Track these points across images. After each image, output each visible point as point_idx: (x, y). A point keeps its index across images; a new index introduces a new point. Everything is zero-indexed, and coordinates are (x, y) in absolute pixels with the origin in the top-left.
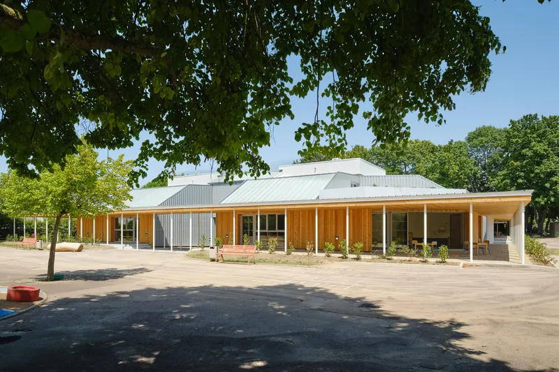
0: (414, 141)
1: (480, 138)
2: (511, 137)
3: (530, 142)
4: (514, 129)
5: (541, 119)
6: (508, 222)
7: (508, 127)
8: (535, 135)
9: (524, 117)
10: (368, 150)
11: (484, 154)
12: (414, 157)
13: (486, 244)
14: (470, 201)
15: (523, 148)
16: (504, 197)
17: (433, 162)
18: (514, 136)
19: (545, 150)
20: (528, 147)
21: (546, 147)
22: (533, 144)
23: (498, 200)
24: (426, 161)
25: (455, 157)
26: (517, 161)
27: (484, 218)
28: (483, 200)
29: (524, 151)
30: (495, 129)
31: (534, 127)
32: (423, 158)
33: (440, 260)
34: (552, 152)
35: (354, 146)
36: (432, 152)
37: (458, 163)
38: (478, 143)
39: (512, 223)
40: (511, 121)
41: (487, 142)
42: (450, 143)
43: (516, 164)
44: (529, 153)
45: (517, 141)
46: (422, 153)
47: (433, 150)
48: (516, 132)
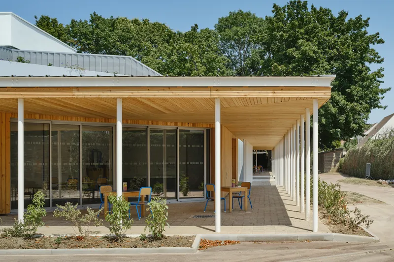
0: (141, 21)
1: (235, 28)
2: (273, 30)
3: (297, 38)
4: (278, 19)
5: (310, 10)
6: (270, 152)
7: (272, 15)
8: (302, 31)
9: (291, 2)
10: (64, 26)
11: (240, 54)
12: (139, 46)
13: (245, 189)
14: (215, 94)
15: (289, 46)
16: (282, 89)
17: (169, 56)
18: (278, 28)
19: (314, 52)
20: (294, 46)
21: (315, 48)
22: (300, 42)
23: (269, 94)
24: (158, 54)
25: (200, 51)
26: (282, 64)
27: (240, 143)
28: (241, 94)
29: (290, 50)
30: (254, 18)
31: (302, 19)
32: (155, 49)
33: (148, 232)
34: (321, 56)
35: (39, 17)
36: (168, 42)
37: (204, 60)
38: (232, 34)
39: (276, 153)
40: (275, 6)
41: (243, 34)
42: (195, 28)
43: (280, 68)
44: (297, 54)
45: (282, 36)
46: (153, 42)
47: (170, 37)
48: (280, 23)
